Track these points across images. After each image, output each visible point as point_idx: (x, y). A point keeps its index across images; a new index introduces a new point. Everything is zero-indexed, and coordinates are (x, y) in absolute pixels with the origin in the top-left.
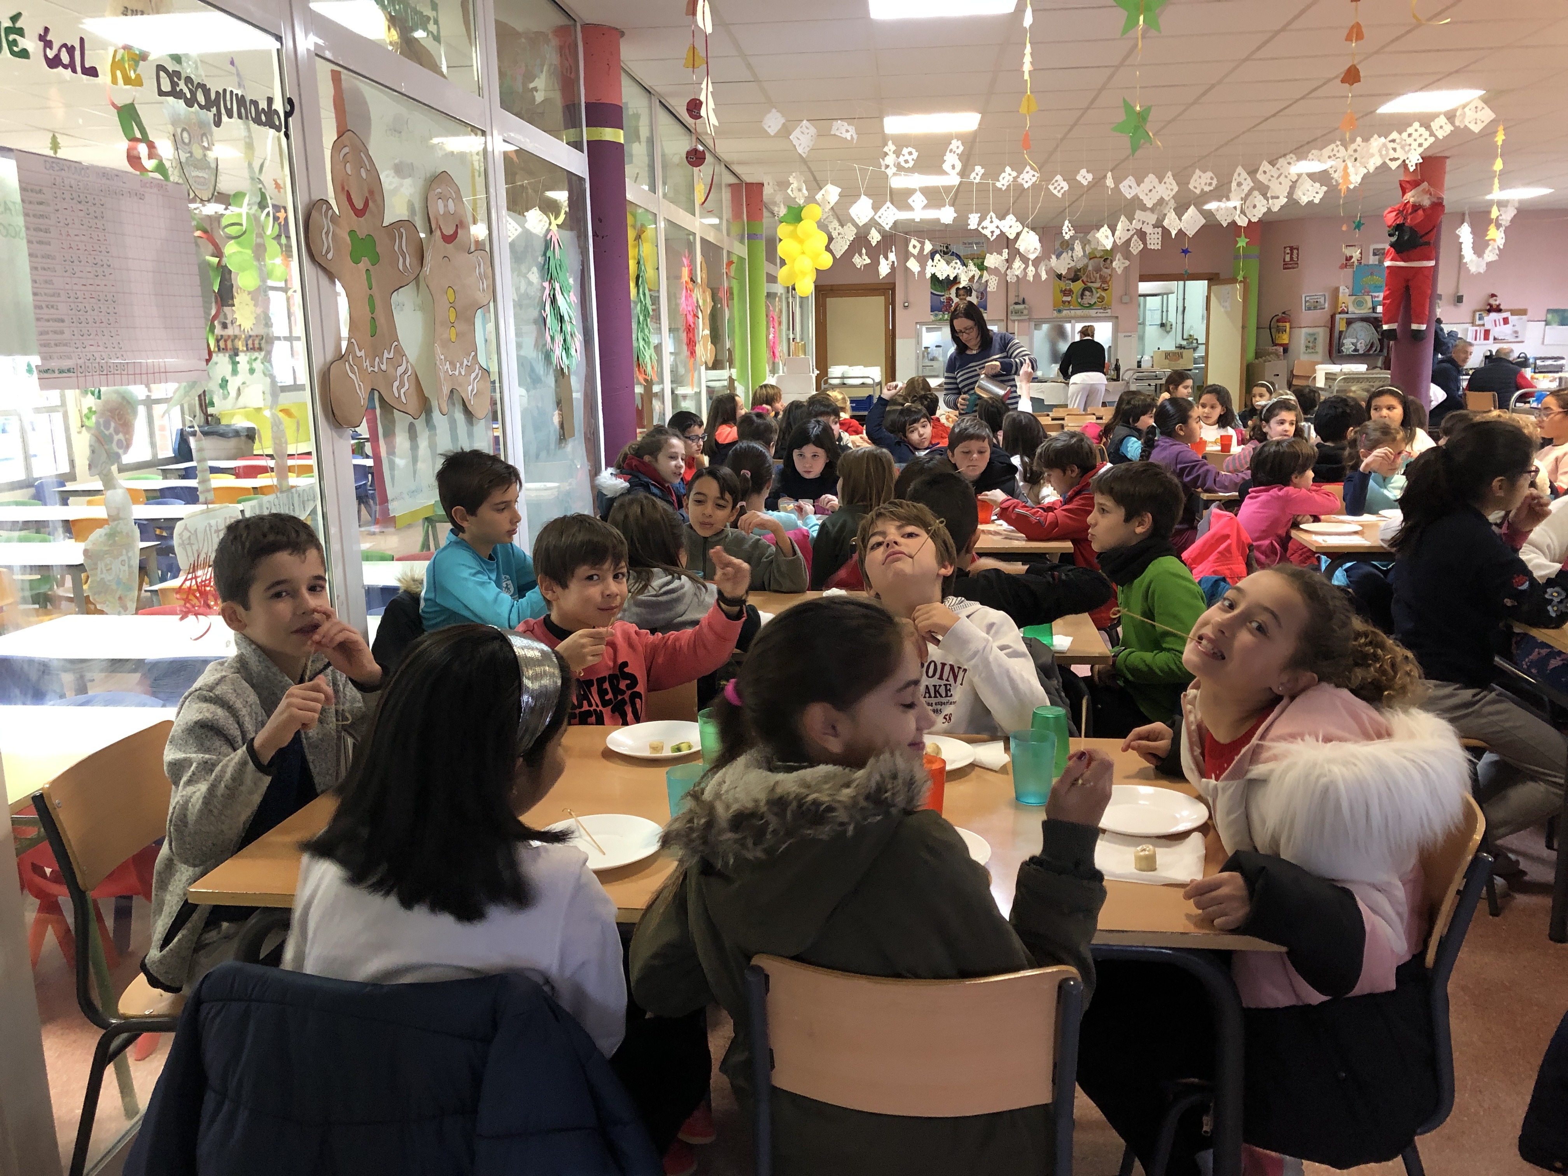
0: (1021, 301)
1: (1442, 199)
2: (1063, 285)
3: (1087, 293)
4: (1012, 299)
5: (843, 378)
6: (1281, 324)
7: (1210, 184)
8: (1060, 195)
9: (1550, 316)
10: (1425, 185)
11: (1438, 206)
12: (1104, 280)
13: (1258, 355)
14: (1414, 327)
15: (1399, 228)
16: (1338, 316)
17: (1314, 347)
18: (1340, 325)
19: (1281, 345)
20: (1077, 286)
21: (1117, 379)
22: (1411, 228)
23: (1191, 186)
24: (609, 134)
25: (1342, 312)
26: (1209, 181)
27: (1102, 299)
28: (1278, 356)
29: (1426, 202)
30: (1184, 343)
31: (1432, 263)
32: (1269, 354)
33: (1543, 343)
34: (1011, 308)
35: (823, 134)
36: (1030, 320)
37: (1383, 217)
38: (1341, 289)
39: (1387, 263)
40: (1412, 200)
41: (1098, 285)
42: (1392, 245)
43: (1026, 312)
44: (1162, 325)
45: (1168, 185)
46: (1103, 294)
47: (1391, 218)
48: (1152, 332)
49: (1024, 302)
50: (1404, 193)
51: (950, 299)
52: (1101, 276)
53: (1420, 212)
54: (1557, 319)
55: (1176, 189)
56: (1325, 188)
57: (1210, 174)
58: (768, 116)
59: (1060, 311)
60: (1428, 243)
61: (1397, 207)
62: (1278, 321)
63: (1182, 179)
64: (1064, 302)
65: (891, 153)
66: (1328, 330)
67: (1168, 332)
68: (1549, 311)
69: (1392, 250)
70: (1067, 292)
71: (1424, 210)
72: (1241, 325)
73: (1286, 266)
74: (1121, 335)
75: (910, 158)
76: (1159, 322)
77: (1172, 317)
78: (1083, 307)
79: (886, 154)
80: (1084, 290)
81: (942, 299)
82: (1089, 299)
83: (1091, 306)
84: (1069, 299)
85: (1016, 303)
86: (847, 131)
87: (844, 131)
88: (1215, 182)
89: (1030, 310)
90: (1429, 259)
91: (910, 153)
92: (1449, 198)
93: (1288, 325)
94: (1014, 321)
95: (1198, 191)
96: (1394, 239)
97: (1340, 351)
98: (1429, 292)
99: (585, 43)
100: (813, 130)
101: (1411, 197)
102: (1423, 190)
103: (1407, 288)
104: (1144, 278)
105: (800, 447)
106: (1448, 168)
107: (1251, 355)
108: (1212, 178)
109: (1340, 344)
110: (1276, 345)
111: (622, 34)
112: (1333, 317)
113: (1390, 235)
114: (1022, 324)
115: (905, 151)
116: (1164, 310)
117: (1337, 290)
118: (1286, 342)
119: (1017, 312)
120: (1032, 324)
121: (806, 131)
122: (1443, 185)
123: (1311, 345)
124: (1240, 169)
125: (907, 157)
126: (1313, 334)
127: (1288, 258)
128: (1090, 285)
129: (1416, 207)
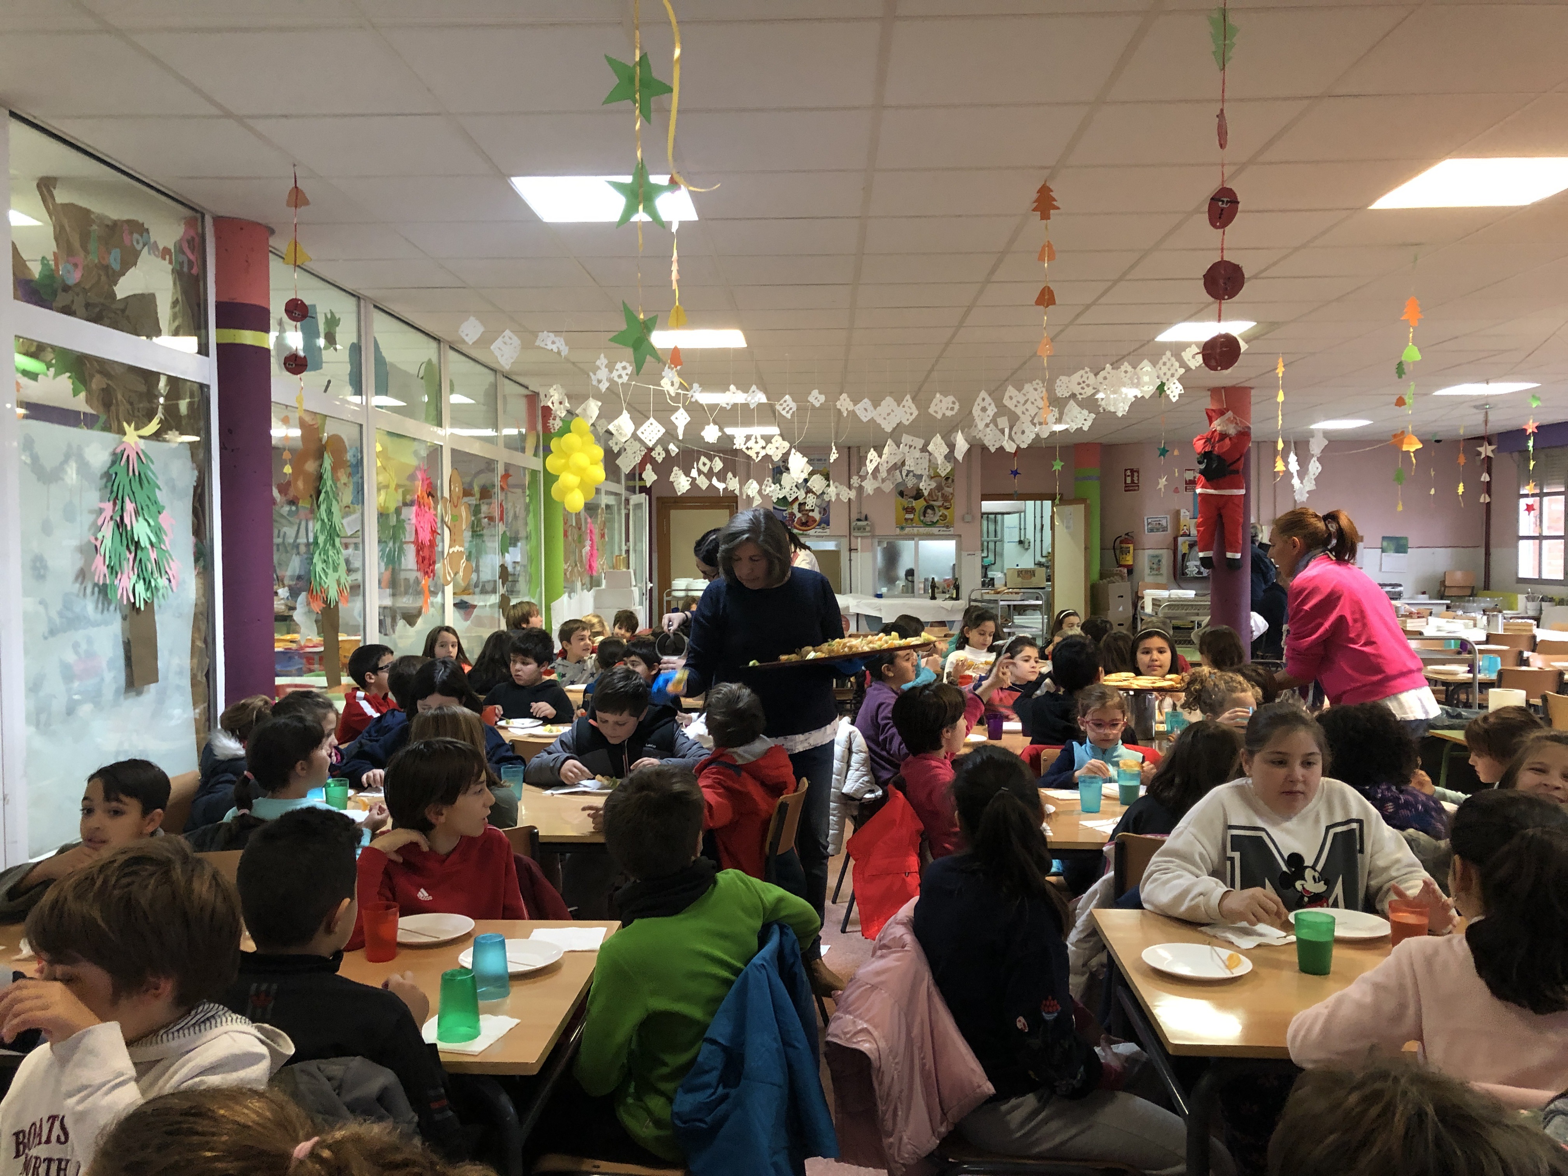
0: (863, 517)
1: (1249, 428)
2: (905, 502)
3: (929, 511)
4: (854, 516)
5: (687, 590)
6: (1124, 545)
7: (952, 409)
8: (789, 416)
9: (1385, 544)
10: (1230, 414)
11: (1244, 434)
12: (945, 498)
13: (1102, 576)
14: (1229, 555)
15: (1206, 456)
16: (1180, 539)
17: (1159, 569)
18: (1183, 548)
19: (1124, 566)
20: (919, 504)
21: (957, 598)
22: (1219, 457)
23: (931, 410)
24: (248, 337)
25: (1184, 535)
26: (951, 405)
27: (944, 517)
28: (1122, 577)
29: (1232, 431)
30: (1043, 560)
31: (1243, 492)
32: (1113, 575)
33: (1380, 569)
34: (853, 524)
35: (528, 344)
36: (873, 536)
37: (1191, 444)
38: (1182, 511)
39: (1199, 491)
40: (1219, 428)
41: (939, 503)
42: (1202, 472)
43: (868, 529)
44: (1021, 542)
45: (906, 409)
46: (946, 512)
47: (1199, 446)
48: (1010, 549)
49: (866, 519)
50: (1211, 422)
51: (792, 515)
52: (943, 495)
53: (1227, 441)
54: (1393, 547)
55: (916, 413)
56: (1093, 416)
57: (951, 398)
58: (466, 324)
59: (902, 528)
60: (1237, 472)
61: (1205, 435)
62: (1121, 542)
63: (922, 403)
64: (906, 519)
65: (603, 367)
66: (1171, 552)
67: (1027, 549)
68: (1384, 538)
69: (1203, 478)
70: (910, 510)
71: (1230, 439)
72: (1083, 546)
73: (1128, 488)
74: (964, 554)
75: (623, 373)
76: (1017, 539)
77: (1030, 535)
78: (927, 525)
79: (599, 368)
80: (927, 507)
81: (784, 513)
82: (931, 517)
83: (933, 524)
84: (911, 516)
85: (859, 520)
86: (553, 343)
87: (549, 343)
88: (957, 407)
89: (872, 527)
90: (1239, 487)
91: (624, 368)
92: (1257, 429)
93: (1131, 546)
94: (857, 537)
95: (939, 416)
96: (1203, 466)
97: (1184, 574)
98: (1241, 520)
99: (218, 238)
100: (516, 341)
101: (1217, 425)
102: (1229, 419)
103: (1220, 516)
104: (987, 497)
105: (424, 696)
106: (1253, 400)
107: (1095, 575)
108: (954, 403)
109: (1184, 567)
110: (1121, 566)
111: (272, 231)
112: (1175, 540)
113: (1200, 463)
114: (865, 540)
115: (619, 366)
116: (1022, 528)
117: (1178, 513)
118: (1130, 563)
119: (859, 529)
120: (876, 541)
121: (509, 341)
122: (1248, 413)
123: (1155, 566)
124: (983, 394)
125: (621, 372)
126: (1157, 556)
127: (1129, 480)
128: (932, 503)
129: (1223, 436)
